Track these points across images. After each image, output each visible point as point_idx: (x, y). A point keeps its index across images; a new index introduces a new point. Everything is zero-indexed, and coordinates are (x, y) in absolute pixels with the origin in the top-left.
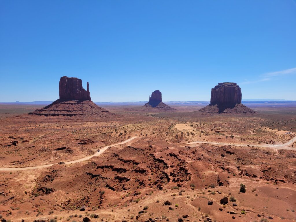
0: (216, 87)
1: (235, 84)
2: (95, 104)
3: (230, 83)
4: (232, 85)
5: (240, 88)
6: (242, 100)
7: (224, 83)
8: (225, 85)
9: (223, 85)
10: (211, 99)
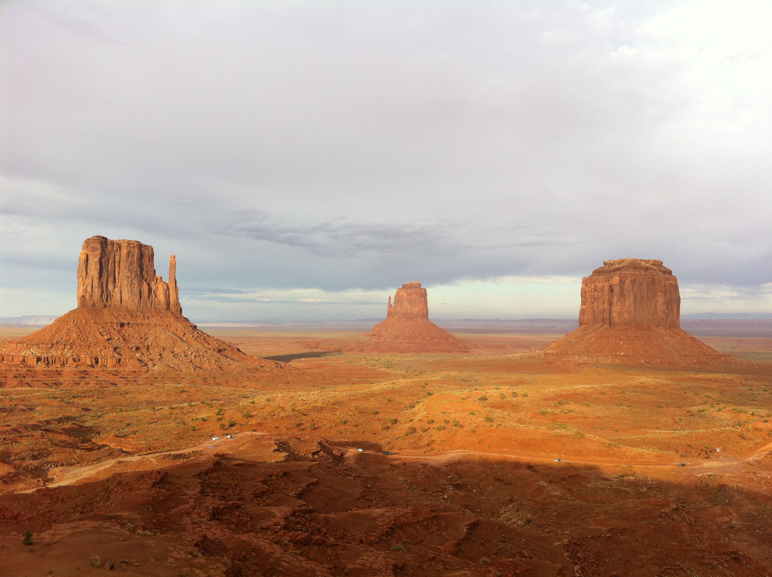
0: (597, 272)
1: (658, 264)
2: (196, 326)
3: (642, 260)
4: (647, 269)
5: (675, 279)
6: (681, 318)
7: (622, 261)
8: (623, 267)
9: (619, 269)
10: (582, 312)
